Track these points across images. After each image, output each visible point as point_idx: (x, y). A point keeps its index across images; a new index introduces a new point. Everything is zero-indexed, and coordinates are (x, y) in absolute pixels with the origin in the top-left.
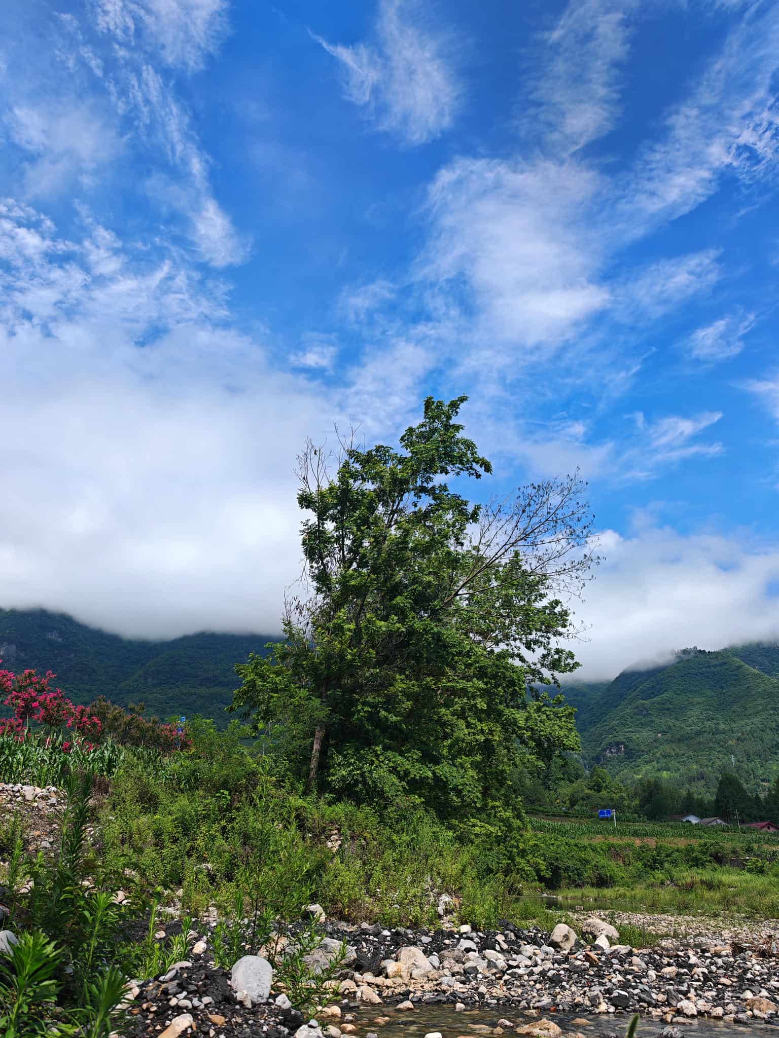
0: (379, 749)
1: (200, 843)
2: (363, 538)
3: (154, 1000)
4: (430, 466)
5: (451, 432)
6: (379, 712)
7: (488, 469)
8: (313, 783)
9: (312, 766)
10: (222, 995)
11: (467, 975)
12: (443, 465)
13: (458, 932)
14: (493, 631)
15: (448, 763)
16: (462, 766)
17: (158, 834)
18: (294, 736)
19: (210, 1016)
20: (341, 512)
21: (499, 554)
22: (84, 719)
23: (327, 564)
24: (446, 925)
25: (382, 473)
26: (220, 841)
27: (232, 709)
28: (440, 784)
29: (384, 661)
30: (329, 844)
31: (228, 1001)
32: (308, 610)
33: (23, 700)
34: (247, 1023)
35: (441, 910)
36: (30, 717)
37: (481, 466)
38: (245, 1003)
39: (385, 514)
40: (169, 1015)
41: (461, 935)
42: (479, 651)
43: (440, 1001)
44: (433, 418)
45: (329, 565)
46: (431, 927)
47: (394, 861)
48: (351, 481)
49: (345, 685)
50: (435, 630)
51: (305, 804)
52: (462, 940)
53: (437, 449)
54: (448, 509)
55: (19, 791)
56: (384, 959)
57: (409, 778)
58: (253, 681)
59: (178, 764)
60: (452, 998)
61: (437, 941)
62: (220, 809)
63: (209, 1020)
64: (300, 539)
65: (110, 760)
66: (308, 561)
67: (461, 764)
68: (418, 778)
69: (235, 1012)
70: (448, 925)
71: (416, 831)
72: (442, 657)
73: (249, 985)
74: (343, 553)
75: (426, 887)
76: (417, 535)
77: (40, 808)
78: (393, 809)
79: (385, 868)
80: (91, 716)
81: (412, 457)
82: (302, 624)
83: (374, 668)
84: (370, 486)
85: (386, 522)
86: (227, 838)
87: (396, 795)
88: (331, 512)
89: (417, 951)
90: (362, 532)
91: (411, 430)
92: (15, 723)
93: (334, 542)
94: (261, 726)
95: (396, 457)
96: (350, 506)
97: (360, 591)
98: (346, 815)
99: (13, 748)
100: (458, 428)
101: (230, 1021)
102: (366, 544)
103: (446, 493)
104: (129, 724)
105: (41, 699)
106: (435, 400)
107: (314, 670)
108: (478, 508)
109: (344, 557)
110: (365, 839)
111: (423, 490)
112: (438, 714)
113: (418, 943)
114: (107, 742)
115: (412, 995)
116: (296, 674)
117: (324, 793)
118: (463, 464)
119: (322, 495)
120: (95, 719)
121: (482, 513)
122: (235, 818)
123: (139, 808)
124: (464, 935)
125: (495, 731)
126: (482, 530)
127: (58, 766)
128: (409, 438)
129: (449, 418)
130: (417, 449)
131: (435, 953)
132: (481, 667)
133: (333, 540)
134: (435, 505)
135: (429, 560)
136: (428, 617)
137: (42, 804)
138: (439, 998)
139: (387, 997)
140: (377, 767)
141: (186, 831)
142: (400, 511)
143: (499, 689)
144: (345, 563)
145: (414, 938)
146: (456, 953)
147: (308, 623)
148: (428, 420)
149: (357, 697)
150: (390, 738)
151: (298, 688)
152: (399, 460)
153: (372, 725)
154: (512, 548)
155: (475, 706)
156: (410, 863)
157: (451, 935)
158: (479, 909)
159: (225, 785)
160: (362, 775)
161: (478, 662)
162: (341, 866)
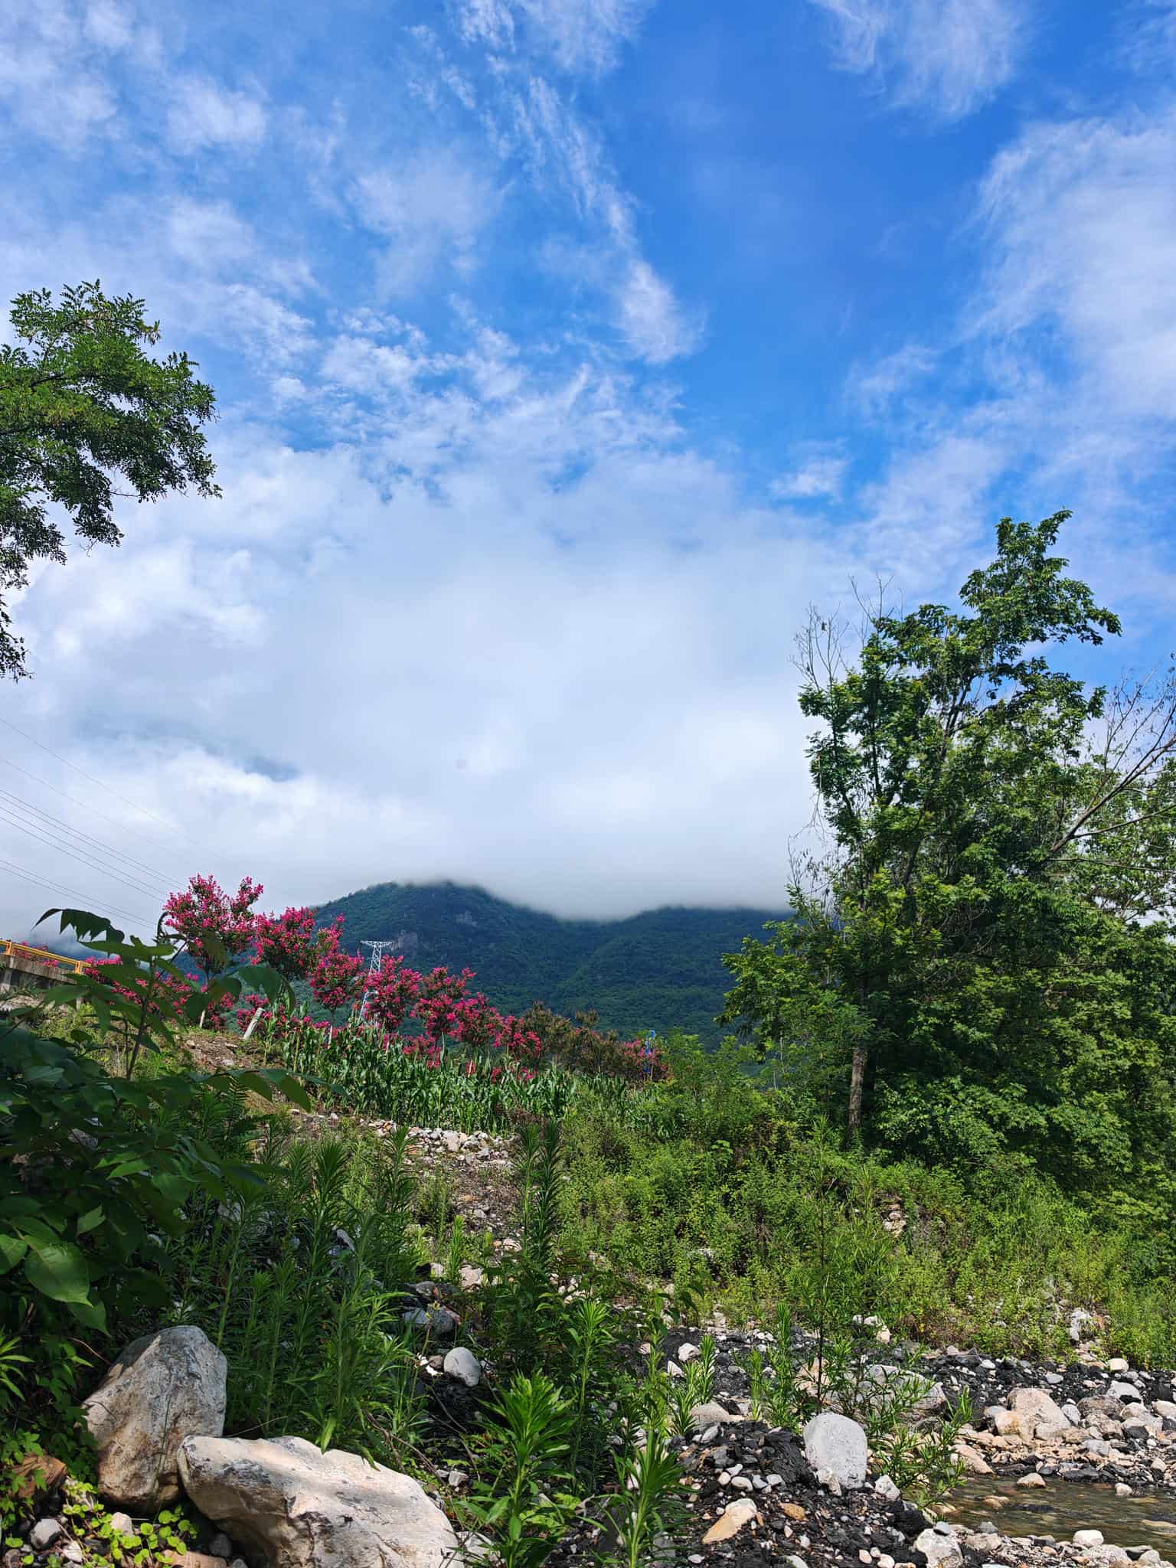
0: (956, 1081)
1: (694, 1217)
2: (908, 754)
3: (696, 1474)
4: (1015, 630)
5: (1046, 572)
6: (952, 1024)
7: (1113, 628)
8: (856, 1132)
9: (852, 1107)
10: (796, 1473)
11: (1129, 1440)
12: (1037, 626)
13: (1107, 1370)
14: (1136, 893)
15: (1072, 1103)
16: (1092, 1107)
17: (632, 1203)
18: (821, 1061)
19: (782, 1505)
20: (870, 717)
21: (1142, 766)
22: (517, 1035)
23: (851, 799)
24: (1085, 1356)
25: (934, 650)
26: (722, 1216)
27: (724, 1020)
28: (1061, 1136)
29: (956, 946)
30: (888, 1225)
31: (805, 1482)
32: (826, 870)
33: (435, 1009)
34: (839, 1520)
35: (1074, 1332)
36: (445, 1032)
37: (1101, 624)
38: (833, 1488)
39: (943, 713)
40: (721, 1498)
41: (1112, 1374)
42: (1115, 925)
43: (1088, 1477)
44: (1014, 553)
45: (856, 800)
46: (1061, 1359)
47: (993, 1253)
48: (883, 666)
49: (894, 983)
50: (1039, 895)
51: (847, 1165)
52: (1114, 1383)
53: (1024, 602)
54: (1050, 698)
55: (438, 1139)
56: (989, 1404)
57: (1009, 1127)
58: (753, 979)
59: (652, 1101)
60: (1107, 1474)
61: (1072, 1382)
62: (719, 1168)
63: (781, 1510)
64: (807, 764)
65: (557, 1094)
66: (822, 795)
67: (1091, 1104)
68: (1022, 1126)
69: (817, 1500)
70: (1087, 1357)
71: (1024, 1208)
72: (1053, 938)
73: (833, 1460)
74: (877, 779)
75: (1047, 1295)
76: (997, 744)
77: (469, 1162)
78: (985, 1173)
79: (978, 1265)
80: (525, 1030)
81: (981, 619)
82: (820, 893)
83: (941, 957)
84: (913, 672)
85: (944, 727)
86: (732, 1212)
87: (989, 1153)
88: (853, 718)
89: (1040, 1396)
90: (906, 745)
91: (977, 576)
92: (425, 1043)
93: (861, 764)
94: (769, 1045)
95: (955, 621)
96: (883, 706)
97: (909, 839)
98: (911, 1181)
99: (427, 1078)
100: (1057, 564)
101: (813, 1514)
102: (914, 763)
103: (1043, 673)
104: (577, 1042)
105: (458, 1008)
106: (1016, 522)
107: (844, 962)
108: (1100, 693)
109: (879, 786)
110: (943, 1219)
111: (1004, 669)
112: (1049, 1026)
113: (1042, 1382)
114: (550, 1066)
115: (1039, 1465)
116: (817, 968)
117: (874, 1147)
118: (1070, 622)
119: (837, 692)
120: (532, 1035)
121: (1108, 700)
122: (741, 1183)
123: (602, 1165)
124: (1116, 1375)
125: (1148, 1052)
126: (1110, 728)
127: (487, 1102)
128: (975, 588)
129: (1041, 549)
130: (989, 604)
131: (1069, 1400)
132: (1120, 952)
133: (858, 761)
134: (1027, 692)
135: (1022, 783)
136: (1025, 875)
137: (470, 1157)
138: (1085, 1472)
139: (998, 1464)
140: (955, 1109)
141: (672, 1200)
142: (967, 708)
143: (1152, 985)
144: (883, 796)
145: (1033, 1374)
146: (1107, 1403)
147: (827, 891)
148: (1005, 556)
149: (915, 1002)
150: (973, 1065)
151: (820, 988)
152: (960, 626)
153: (943, 1045)
154: (1165, 755)
155: (1111, 1013)
156: (1018, 1257)
157: (1094, 1373)
158: (1138, 1335)
159: (722, 1133)
160: (933, 1120)
161: (1113, 944)
162: (910, 1259)
